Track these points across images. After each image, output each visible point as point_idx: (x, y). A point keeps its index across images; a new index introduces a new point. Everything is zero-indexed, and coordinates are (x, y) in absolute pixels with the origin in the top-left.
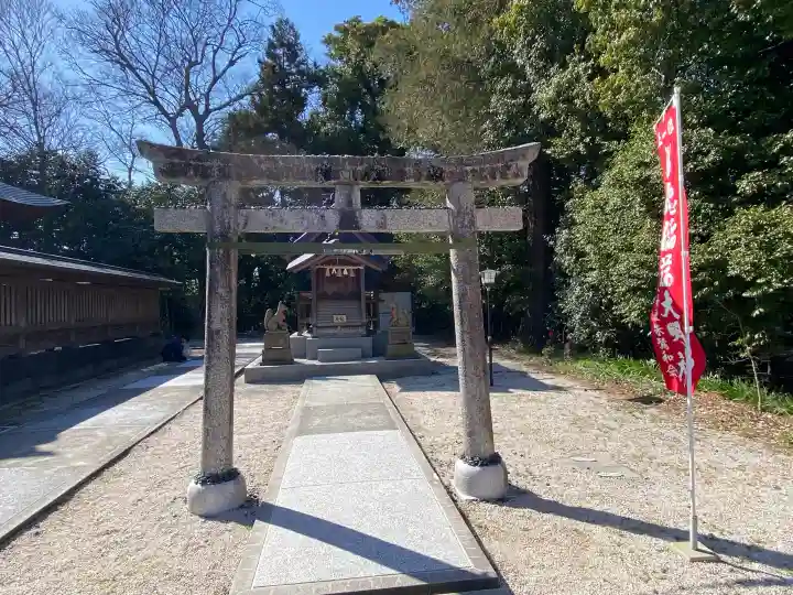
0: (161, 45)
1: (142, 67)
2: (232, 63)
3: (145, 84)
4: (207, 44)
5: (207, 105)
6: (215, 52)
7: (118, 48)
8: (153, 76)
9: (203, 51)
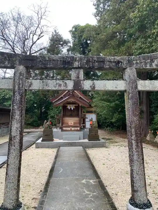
0: (16, 33)
1: (10, 40)
2: (38, 39)
3: (11, 46)
4: (31, 33)
5: (30, 52)
6: (33, 35)
7: (2, 34)
8: (13, 43)
9: (30, 35)
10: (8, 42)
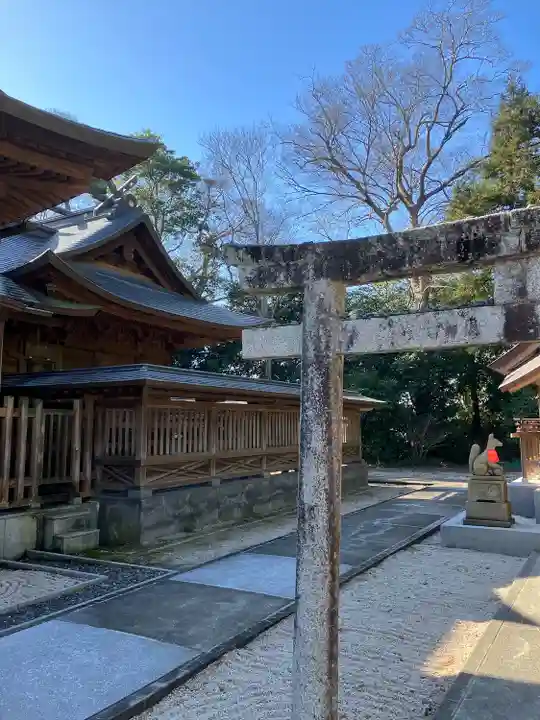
1: (352, 166)
2: (448, 136)
3: (356, 184)
5: (422, 191)
6: (430, 129)
7: (330, 153)
8: (364, 174)
9: (417, 132)
10: (349, 176)
